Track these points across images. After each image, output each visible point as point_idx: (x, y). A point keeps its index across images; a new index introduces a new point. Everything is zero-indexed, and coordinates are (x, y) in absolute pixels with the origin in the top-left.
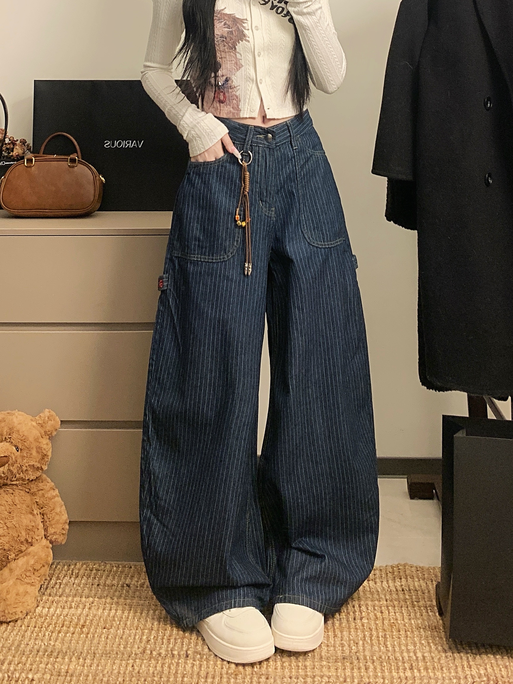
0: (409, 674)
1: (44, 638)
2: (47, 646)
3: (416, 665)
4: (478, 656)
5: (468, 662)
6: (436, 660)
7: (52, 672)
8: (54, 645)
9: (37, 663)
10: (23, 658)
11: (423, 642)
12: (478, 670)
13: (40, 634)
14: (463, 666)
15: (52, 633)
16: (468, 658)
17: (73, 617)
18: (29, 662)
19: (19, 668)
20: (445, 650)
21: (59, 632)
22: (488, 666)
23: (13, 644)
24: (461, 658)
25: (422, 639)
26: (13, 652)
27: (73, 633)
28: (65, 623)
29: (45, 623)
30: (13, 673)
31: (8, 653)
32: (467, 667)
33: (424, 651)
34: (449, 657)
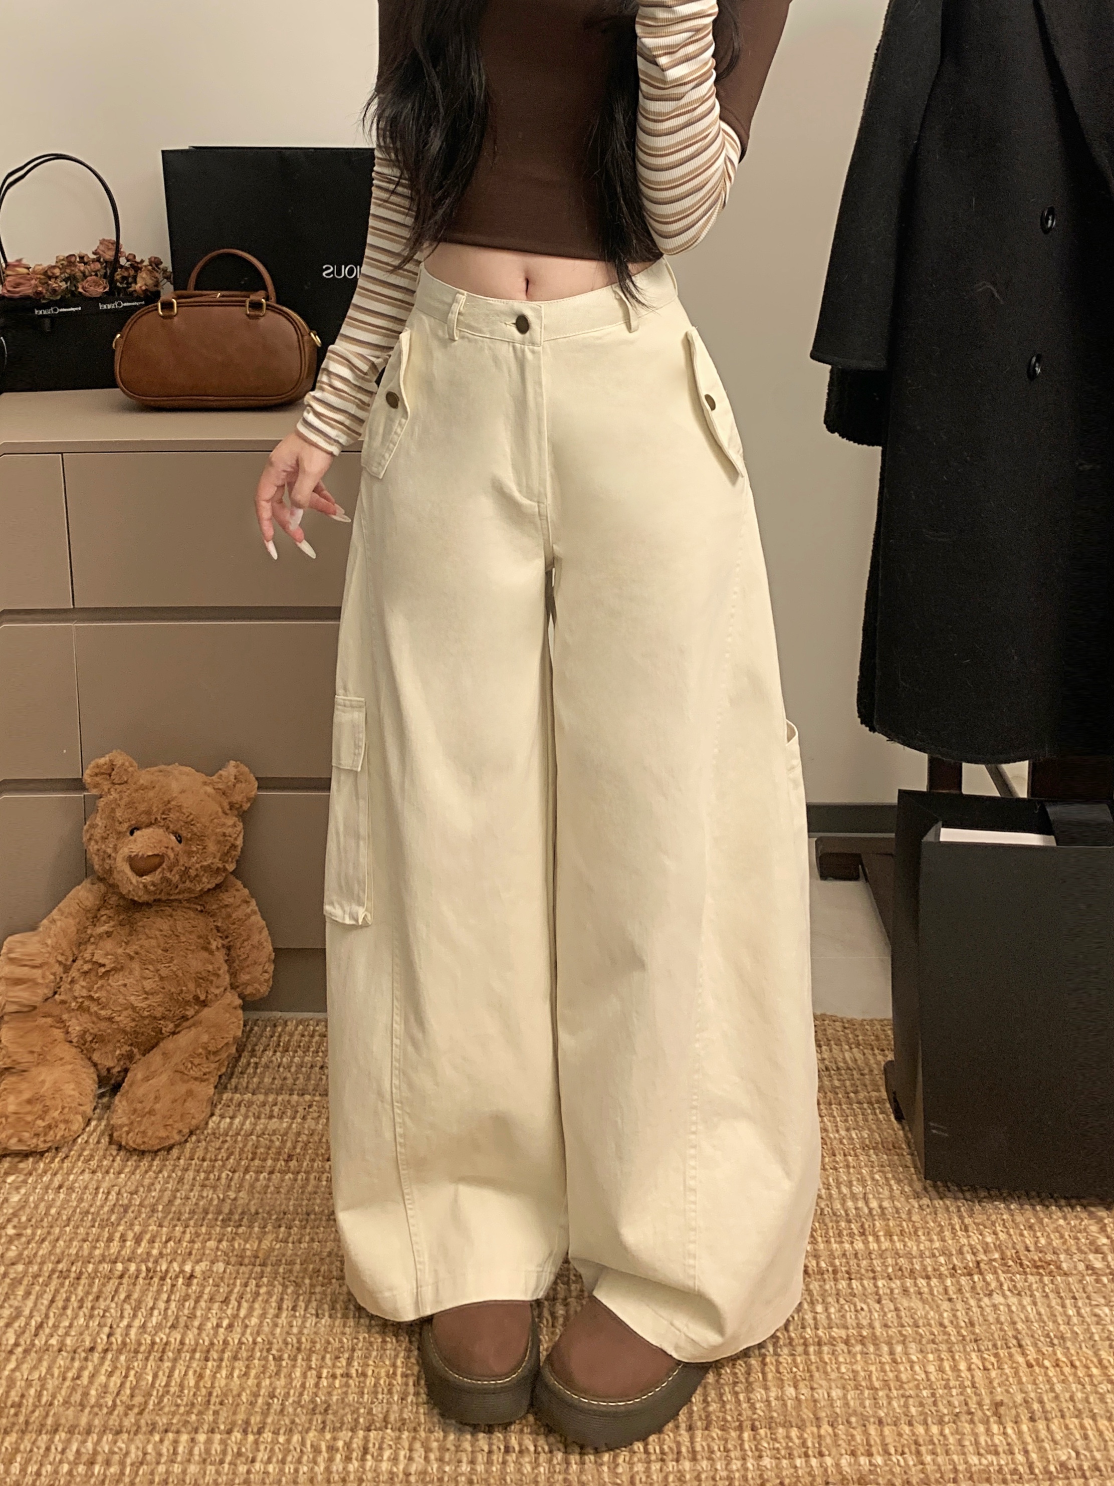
0: (859, 1245)
1: (218, 1183)
2: (223, 1200)
3: (869, 1226)
4: (977, 1207)
5: (961, 1217)
6: (904, 1216)
7: (229, 1258)
8: (235, 1199)
9: (201, 1238)
10: (177, 1228)
11: (877, 1177)
12: (981, 1234)
13: (212, 1176)
14: (953, 1228)
15: (234, 1172)
16: (959, 1211)
17: (274, 1138)
18: (187, 1237)
19: (169, 1251)
20: (917, 1193)
21: (247, 1171)
22: (999, 1229)
23: (160, 1198)
24: (947, 1209)
25: (875, 1170)
26: (160, 1215)
27: (271, 1173)
28: (259, 1151)
29: (223, 1151)
30: (156, 1262)
31: (150, 1217)
32: (961, 1230)
33: (881, 1196)
34: (924, 1207)
